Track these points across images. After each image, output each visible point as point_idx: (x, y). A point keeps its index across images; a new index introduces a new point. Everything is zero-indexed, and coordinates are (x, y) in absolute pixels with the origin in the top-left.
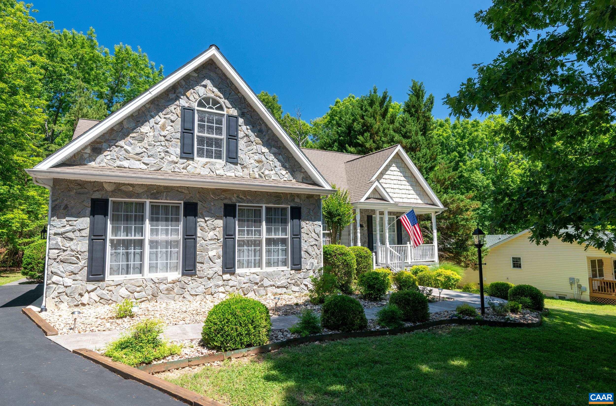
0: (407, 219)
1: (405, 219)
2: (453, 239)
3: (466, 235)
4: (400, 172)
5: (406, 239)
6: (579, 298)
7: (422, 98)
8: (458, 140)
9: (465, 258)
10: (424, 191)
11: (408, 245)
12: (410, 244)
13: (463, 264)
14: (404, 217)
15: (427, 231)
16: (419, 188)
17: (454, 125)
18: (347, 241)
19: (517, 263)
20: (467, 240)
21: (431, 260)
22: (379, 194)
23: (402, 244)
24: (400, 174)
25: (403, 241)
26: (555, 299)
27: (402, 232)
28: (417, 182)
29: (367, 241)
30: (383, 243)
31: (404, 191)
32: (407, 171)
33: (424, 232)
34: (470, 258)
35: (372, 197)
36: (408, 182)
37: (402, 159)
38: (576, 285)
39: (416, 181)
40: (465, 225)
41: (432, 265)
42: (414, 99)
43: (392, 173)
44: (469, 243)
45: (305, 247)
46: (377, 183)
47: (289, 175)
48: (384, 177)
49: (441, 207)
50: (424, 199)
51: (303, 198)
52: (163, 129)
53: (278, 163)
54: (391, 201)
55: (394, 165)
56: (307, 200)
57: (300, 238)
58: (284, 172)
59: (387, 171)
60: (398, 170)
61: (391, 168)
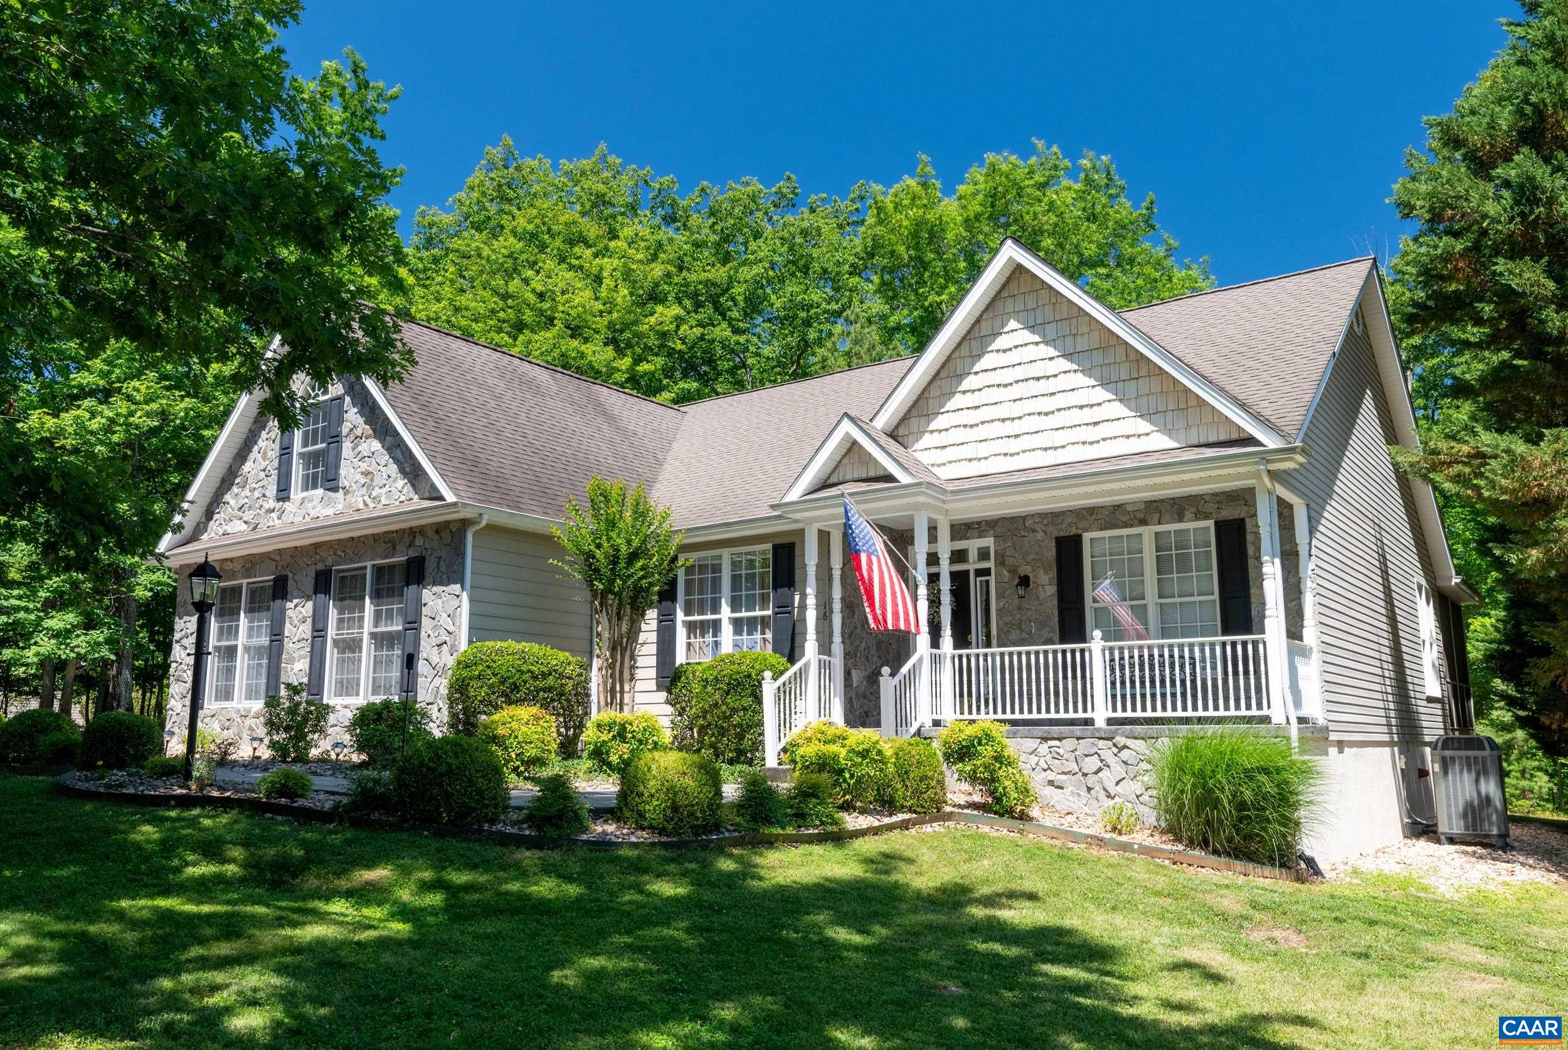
4: (1046, 343)
32: (1083, 330)
36: (1087, 372)
43: (1004, 360)
45: (427, 649)
46: (846, 426)
47: (408, 488)
48: (966, 384)
49: (1271, 442)
50: (1188, 427)
51: (430, 533)
52: (264, 459)
53: (393, 468)
54: (904, 478)
55: (1013, 324)
56: (436, 537)
57: (417, 630)
58: (401, 483)
59: (980, 356)
60: (1037, 338)
61: (1001, 342)
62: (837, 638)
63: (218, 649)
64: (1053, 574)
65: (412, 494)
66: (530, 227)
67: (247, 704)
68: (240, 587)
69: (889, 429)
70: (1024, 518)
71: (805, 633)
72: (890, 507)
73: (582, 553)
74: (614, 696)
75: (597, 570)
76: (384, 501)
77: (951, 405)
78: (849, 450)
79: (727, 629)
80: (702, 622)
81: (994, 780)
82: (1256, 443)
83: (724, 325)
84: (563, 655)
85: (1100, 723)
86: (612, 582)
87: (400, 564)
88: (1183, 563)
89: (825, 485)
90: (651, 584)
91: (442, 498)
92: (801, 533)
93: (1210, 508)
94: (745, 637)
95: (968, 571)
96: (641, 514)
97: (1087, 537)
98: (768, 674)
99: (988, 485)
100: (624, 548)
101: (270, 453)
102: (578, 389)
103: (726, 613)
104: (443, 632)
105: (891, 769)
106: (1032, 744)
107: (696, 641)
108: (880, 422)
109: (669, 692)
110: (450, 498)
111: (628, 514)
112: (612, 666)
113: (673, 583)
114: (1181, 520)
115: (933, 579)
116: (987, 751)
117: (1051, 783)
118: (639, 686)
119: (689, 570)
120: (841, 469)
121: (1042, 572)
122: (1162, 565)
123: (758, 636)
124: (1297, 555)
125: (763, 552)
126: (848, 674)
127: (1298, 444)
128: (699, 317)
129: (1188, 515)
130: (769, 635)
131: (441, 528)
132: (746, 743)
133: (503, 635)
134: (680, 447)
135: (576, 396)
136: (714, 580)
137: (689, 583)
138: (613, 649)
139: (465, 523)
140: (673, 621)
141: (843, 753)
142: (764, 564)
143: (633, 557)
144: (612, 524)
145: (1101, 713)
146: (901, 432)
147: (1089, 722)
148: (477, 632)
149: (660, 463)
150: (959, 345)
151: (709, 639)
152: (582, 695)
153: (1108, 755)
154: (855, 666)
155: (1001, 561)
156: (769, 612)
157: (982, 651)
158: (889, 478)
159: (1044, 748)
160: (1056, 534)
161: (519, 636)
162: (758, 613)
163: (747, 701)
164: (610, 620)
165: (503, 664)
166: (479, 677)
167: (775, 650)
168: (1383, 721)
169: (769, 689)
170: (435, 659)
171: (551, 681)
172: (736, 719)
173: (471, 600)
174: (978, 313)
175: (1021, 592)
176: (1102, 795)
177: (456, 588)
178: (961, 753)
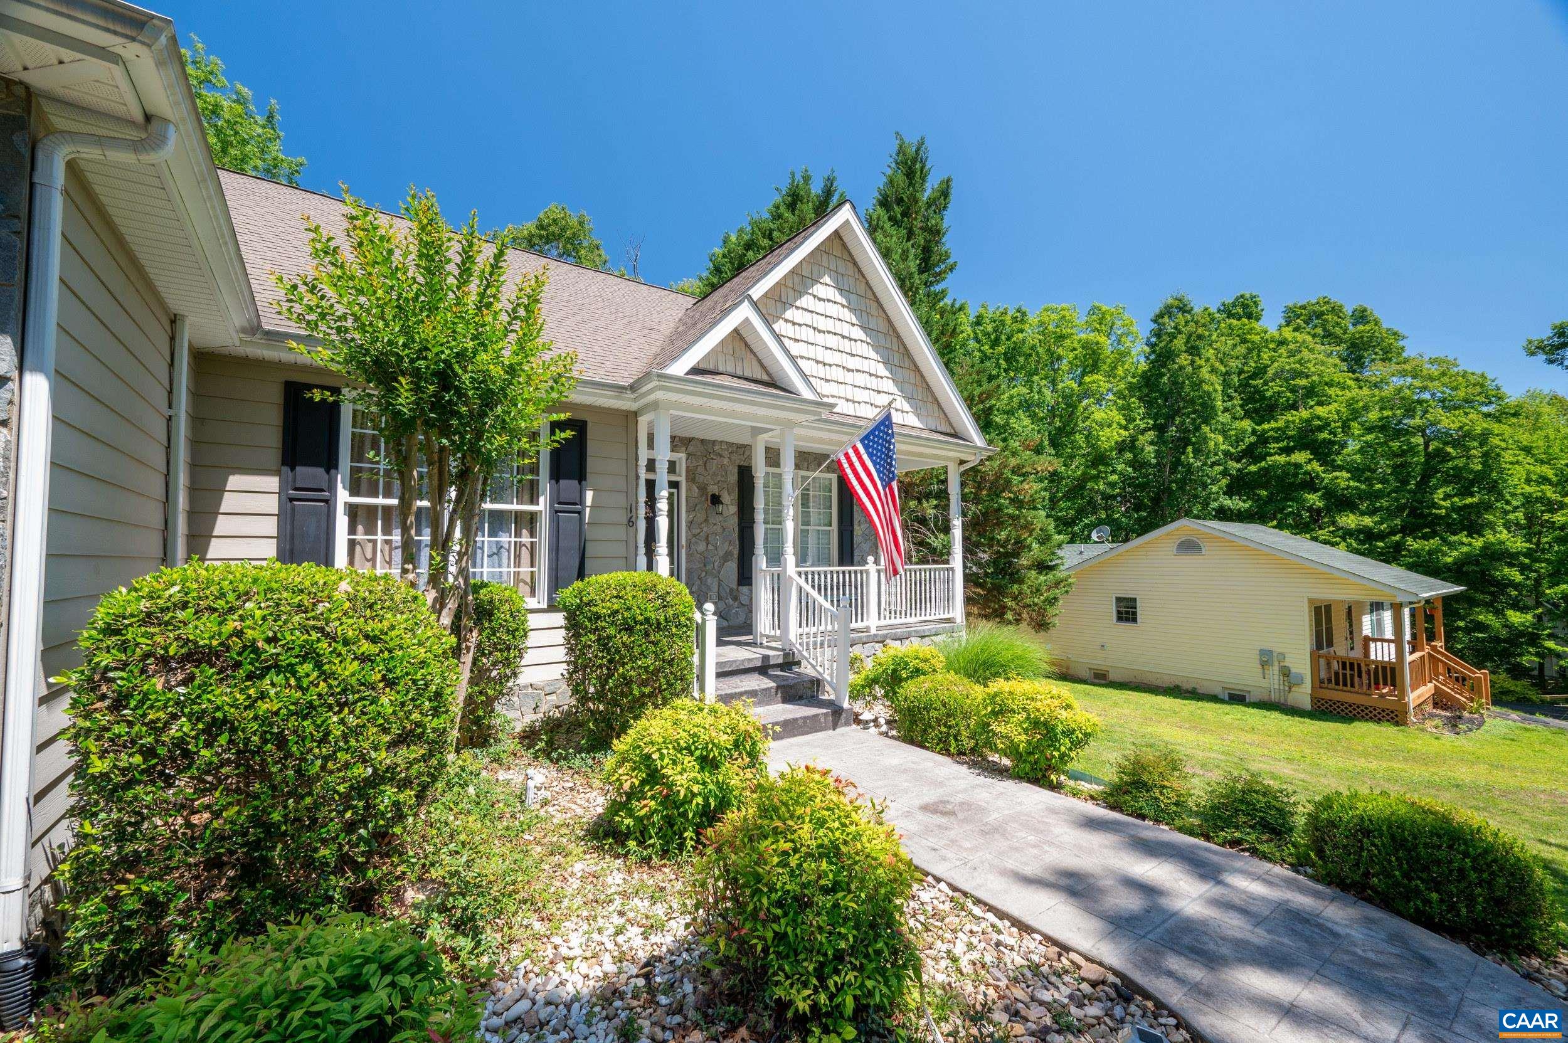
0: (865, 457)
1: (854, 459)
2: (985, 552)
3: (1016, 543)
4: (850, 309)
5: (866, 547)
6: (1282, 701)
7: (923, 179)
8: (987, 347)
9: (1015, 598)
10: (928, 388)
11: (871, 567)
12: (877, 562)
13: (1009, 616)
14: (851, 452)
15: (923, 530)
16: (912, 377)
17: (978, 317)
18: (620, 550)
19: (1127, 612)
20: (1017, 555)
21: (942, 616)
22: (759, 361)
23: (852, 564)
24: (847, 315)
25: (856, 553)
26: (1222, 701)
27: (856, 527)
28: (906, 352)
29: (736, 552)
30: (776, 558)
31: (861, 379)
32: (874, 312)
33: (917, 532)
34: (1028, 601)
35: (730, 369)
36: (876, 348)
37: (855, 264)
38: (1276, 668)
39: (902, 350)
40: (1018, 517)
41: (945, 631)
42: (901, 179)
43: (820, 307)
44: (1024, 562)
46: (747, 311)
54: (806, 393)
55: (827, 279)
59: (801, 294)
60: (844, 302)
61: (818, 290)
94: (486, 538)
130: (534, 539)
140: (327, 502)
155: (692, 477)
156: (539, 508)
162: (514, 506)
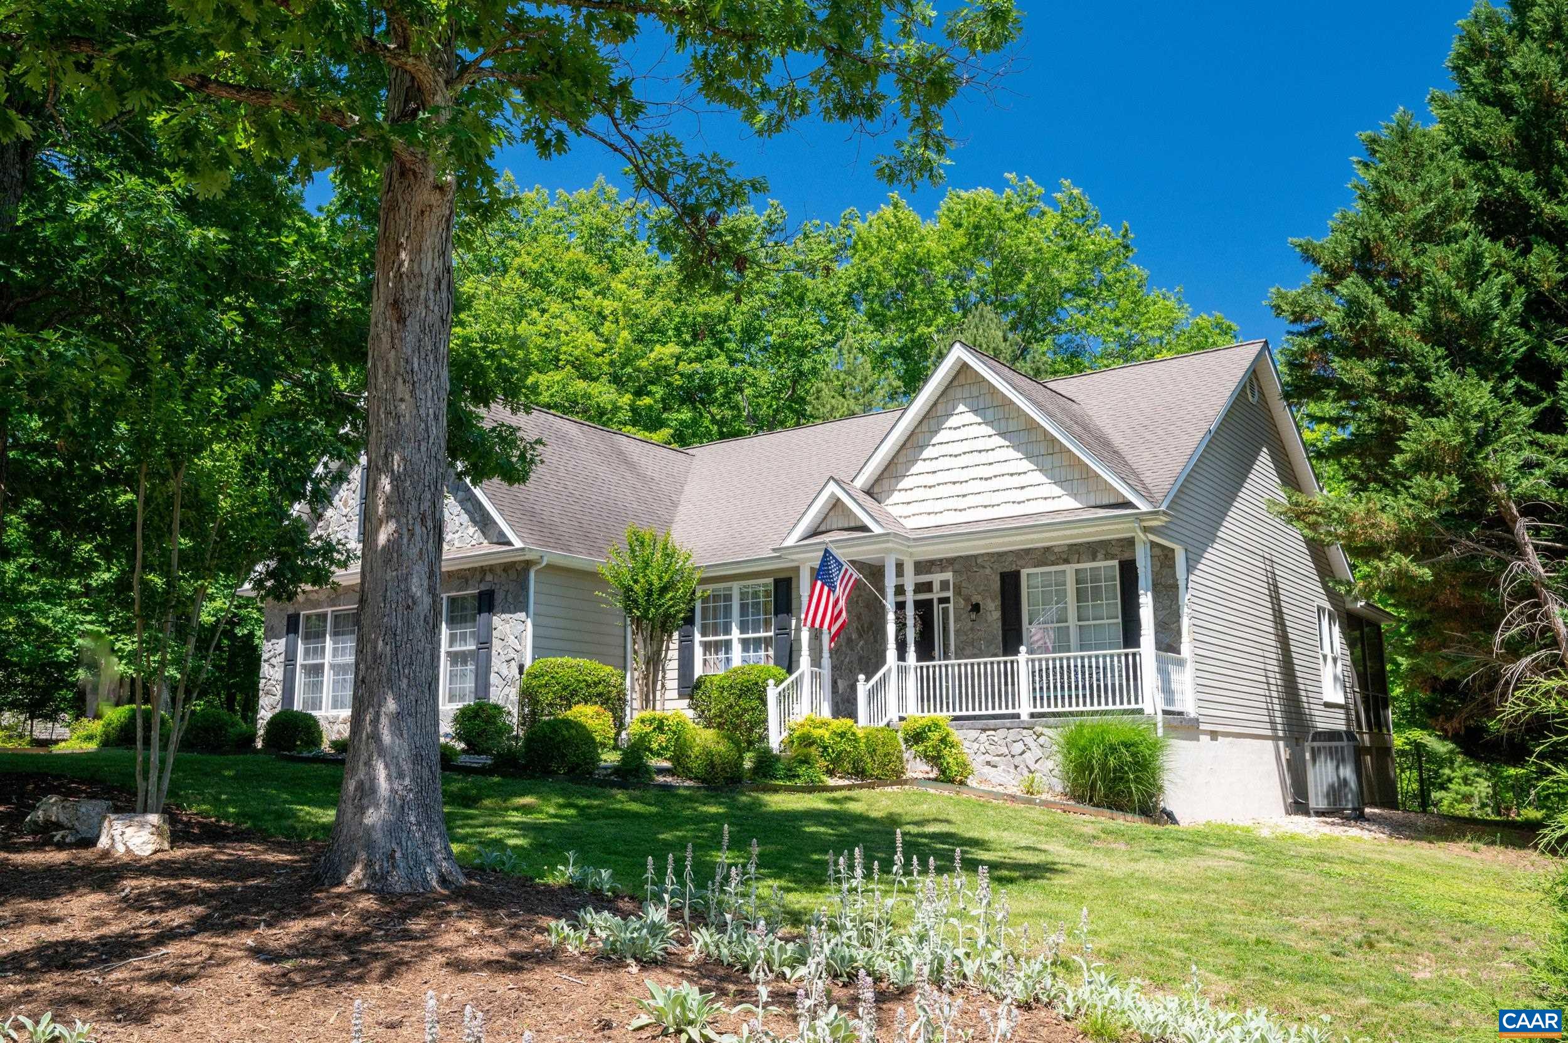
4: (986, 423)
11: (1022, 657)
16: (1064, 460)
32: (1013, 415)
36: (1016, 448)
45: (497, 664)
46: (832, 487)
47: (478, 535)
48: (926, 454)
49: (1144, 507)
50: (1088, 492)
51: (499, 572)
52: (345, 506)
53: (465, 517)
54: (877, 530)
55: (961, 408)
56: (504, 575)
57: (489, 648)
58: (472, 530)
59: (936, 432)
60: (979, 420)
61: (953, 422)
62: (826, 654)
63: (304, 666)
64: (998, 602)
65: (482, 539)
66: (536, 267)
67: (335, 712)
68: (325, 615)
69: (866, 488)
70: (975, 557)
71: (800, 650)
72: (866, 552)
73: (623, 586)
74: (648, 700)
75: (635, 601)
76: (457, 544)
77: (914, 469)
78: (834, 505)
79: (737, 648)
80: (716, 642)
81: (939, 757)
82: (1133, 506)
83: (722, 358)
84: (608, 669)
85: (1025, 717)
86: (647, 610)
87: (473, 596)
88: (1096, 592)
89: (815, 533)
90: (678, 612)
91: (509, 543)
92: (797, 569)
93: (1115, 550)
94: (751, 654)
95: (931, 600)
96: (668, 555)
97: (1024, 572)
98: (771, 682)
99: (940, 535)
100: (656, 582)
101: (350, 502)
102: (603, 440)
103: (735, 634)
104: (510, 650)
105: (862, 746)
106: (974, 734)
107: (711, 658)
108: (859, 482)
109: (692, 698)
110: (518, 544)
111: (658, 555)
112: (646, 677)
113: (693, 610)
114: (1094, 560)
115: (900, 606)
116: (935, 736)
117: (988, 763)
118: (668, 695)
119: (705, 600)
120: (829, 520)
121: (989, 600)
122: (1080, 595)
123: (762, 653)
124: (1177, 587)
125: (765, 585)
126: (834, 683)
127: (1163, 508)
128: (698, 349)
129: (1100, 556)
130: (771, 652)
131: (507, 567)
132: (755, 736)
133: (562, 652)
134: (692, 490)
135: (602, 447)
136: (726, 607)
137: (704, 610)
138: (648, 664)
139: (528, 564)
140: (692, 641)
141: (827, 735)
142: (767, 594)
143: (664, 590)
144: (647, 564)
145: (1025, 710)
146: (876, 490)
147: (1018, 716)
148: (539, 650)
149: (675, 505)
150: (921, 422)
151: (722, 655)
152: (621, 699)
153: (1029, 741)
154: (841, 677)
155: (958, 591)
156: (772, 634)
157: (943, 662)
158: (864, 528)
159: (983, 737)
160: (1000, 570)
161: (574, 654)
162: (762, 634)
163: (755, 703)
164: (645, 641)
165: (565, 675)
166: (546, 685)
167: (776, 663)
168: (1267, 719)
169: (772, 694)
170: (504, 672)
171: (600, 688)
172: (747, 717)
173: (534, 625)
174: (934, 399)
175: (973, 616)
176: (1025, 772)
177: (522, 615)
178: (917, 737)
